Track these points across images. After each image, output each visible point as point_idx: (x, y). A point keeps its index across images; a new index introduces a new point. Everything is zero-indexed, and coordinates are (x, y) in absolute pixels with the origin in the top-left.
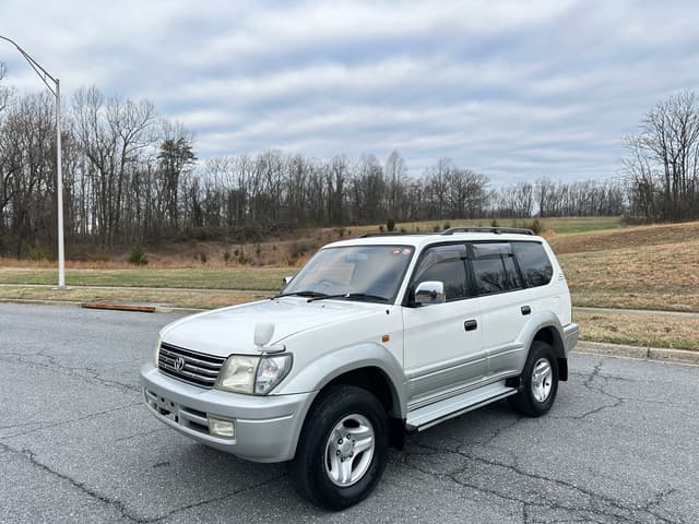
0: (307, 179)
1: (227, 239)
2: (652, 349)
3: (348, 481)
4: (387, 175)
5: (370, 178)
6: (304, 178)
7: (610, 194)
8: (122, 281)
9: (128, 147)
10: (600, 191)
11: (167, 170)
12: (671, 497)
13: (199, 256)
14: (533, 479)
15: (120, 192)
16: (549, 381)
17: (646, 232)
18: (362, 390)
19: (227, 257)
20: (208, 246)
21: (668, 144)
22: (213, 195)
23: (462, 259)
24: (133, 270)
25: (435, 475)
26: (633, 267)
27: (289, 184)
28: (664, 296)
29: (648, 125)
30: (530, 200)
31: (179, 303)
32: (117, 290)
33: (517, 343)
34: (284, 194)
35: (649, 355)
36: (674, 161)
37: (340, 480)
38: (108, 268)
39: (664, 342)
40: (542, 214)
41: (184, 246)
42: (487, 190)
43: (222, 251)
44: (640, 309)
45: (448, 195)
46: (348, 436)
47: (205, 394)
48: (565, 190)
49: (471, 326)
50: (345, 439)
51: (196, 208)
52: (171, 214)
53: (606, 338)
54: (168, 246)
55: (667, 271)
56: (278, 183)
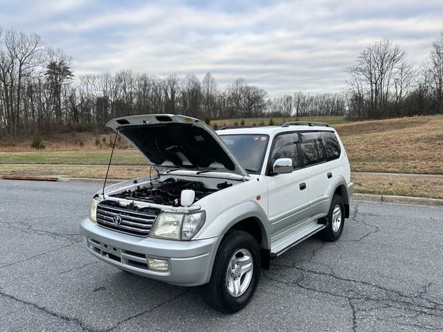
0: (151, 90)
1: (97, 130)
2: (384, 196)
3: (239, 293)
4: (204, 89)
5: (193, 91)
6: (149, 90)
7: (338, 102)
8: (29, 160)
9: (23, 67)
10: (332, 100)
11: (52, 83)
12: (432, 288)
13: (79, 143)
14: (347, 282)
15: (19, 98)
16: (340, 219)
17: (362, 126)
18: (246, 233)
19: (97, 143)
20: (83, 135)
21: (373, 72)
22: (86, 100)
23: (295, 143)
24: (35, 153)
25: (286, 283)
26: (362, 147)
27: (139, 94)
28: (383, 163)
29: (362, 60)
30: (291, 106)
31: (74, 175)
32: (27, 167)
33: (325, 196)
34: (135, 101)
35: (382, 199)
36: (376, 82)
37: (235, 293)
38: (15, 151)
39: (391, 192)
40: (298, 114)
41: (68, 135)
42: (266, 100)
43: (94, 139)
44: (370, 172)
45: (242, 103)
46: (238, 263)
47: (143, 241)
48: (312, 100)
49: (303, 187)
50: (236, 265)
51: (74, 109)
52: (57, 113)
53: (357, 190)
54: (56, 136)
55: (383, 149)
56: (131, 93)
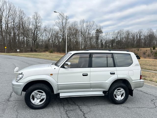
6: (129, 36)
9: (89, 31)
11: (97, 36)
16: (124, 95)
22: (106, 41)
27: (125, 37)
37: (35, 103)
46: (39, 94)
56: (122, 37)
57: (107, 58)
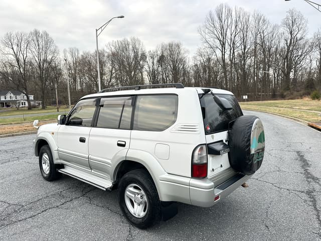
57: (123, 107)
